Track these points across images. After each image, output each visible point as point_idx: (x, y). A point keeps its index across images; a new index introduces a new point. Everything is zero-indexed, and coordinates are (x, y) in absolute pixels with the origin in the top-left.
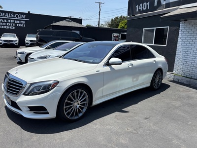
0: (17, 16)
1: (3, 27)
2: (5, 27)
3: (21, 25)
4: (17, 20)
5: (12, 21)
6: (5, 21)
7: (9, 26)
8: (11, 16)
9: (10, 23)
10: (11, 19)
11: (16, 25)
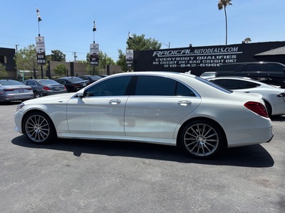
0: (227, 50)
1: (210, 65)
2: (212, 65)
3: (231, 61)
4: (226, 55)
5: (220, 57)
6: (213, 57)
7: (217, 63)
8: (220, 51)
9: (218, 59)
10: (219, 55)
11: (224, 62)
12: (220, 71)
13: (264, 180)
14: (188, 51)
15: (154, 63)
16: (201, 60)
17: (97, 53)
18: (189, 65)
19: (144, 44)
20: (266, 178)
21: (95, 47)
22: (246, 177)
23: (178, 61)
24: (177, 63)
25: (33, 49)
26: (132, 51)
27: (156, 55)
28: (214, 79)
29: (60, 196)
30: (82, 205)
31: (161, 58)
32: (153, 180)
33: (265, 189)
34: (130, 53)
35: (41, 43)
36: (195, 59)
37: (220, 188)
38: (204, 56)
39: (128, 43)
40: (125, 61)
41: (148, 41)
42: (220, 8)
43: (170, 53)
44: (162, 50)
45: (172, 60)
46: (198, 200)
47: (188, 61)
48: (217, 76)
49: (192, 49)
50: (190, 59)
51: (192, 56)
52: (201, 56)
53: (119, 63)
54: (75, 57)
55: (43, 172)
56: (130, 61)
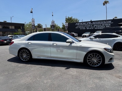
0: (107, 22)
1: (99, 28)
2: (100, 28)
4: (106, 24)
5: (104, 25)
6: (101, 25)
8: (104, 22)
9: (103, 26)
10: (103, 24)
11: (105, 27)
12: (103, 30)
13: (119, 76)
14: (90, 23)
15: (76, 28)
16: (96, 26)
17: (54, 25)
18: (90, 28)
19: (72, 20)
20: (120, 75)
21: (53, 22)
22: (112, 74)
23: (86, 27)
24: (86, 28)
25: (30, 23)
26: (67, 23)
27: (77, 25)
28: (100, 34)
29: (38, 78)
30: (45, 82)
31: (79, 26)
32: (73, 74)
33: (119, 80)
34: (66, 24)
35: (33, 21)
36: (93, 26)
37: (100, 78)
38: (97, 24)
39: (66, 20)
40: (65, 27)
41: (74, 19)
42: (104, 5)
43: (83, 24)
44: (79, 23)
45: (83, 27)
46: (91, 83)
47: (90, 27)
48: (102, 33)
49: (91, 22)
50: (91, 26)
51: (92, 25)
52: (96, 25)
53: (62, 28)
54: (46, 26)
55: (32, 69)
56: (66, 27)
